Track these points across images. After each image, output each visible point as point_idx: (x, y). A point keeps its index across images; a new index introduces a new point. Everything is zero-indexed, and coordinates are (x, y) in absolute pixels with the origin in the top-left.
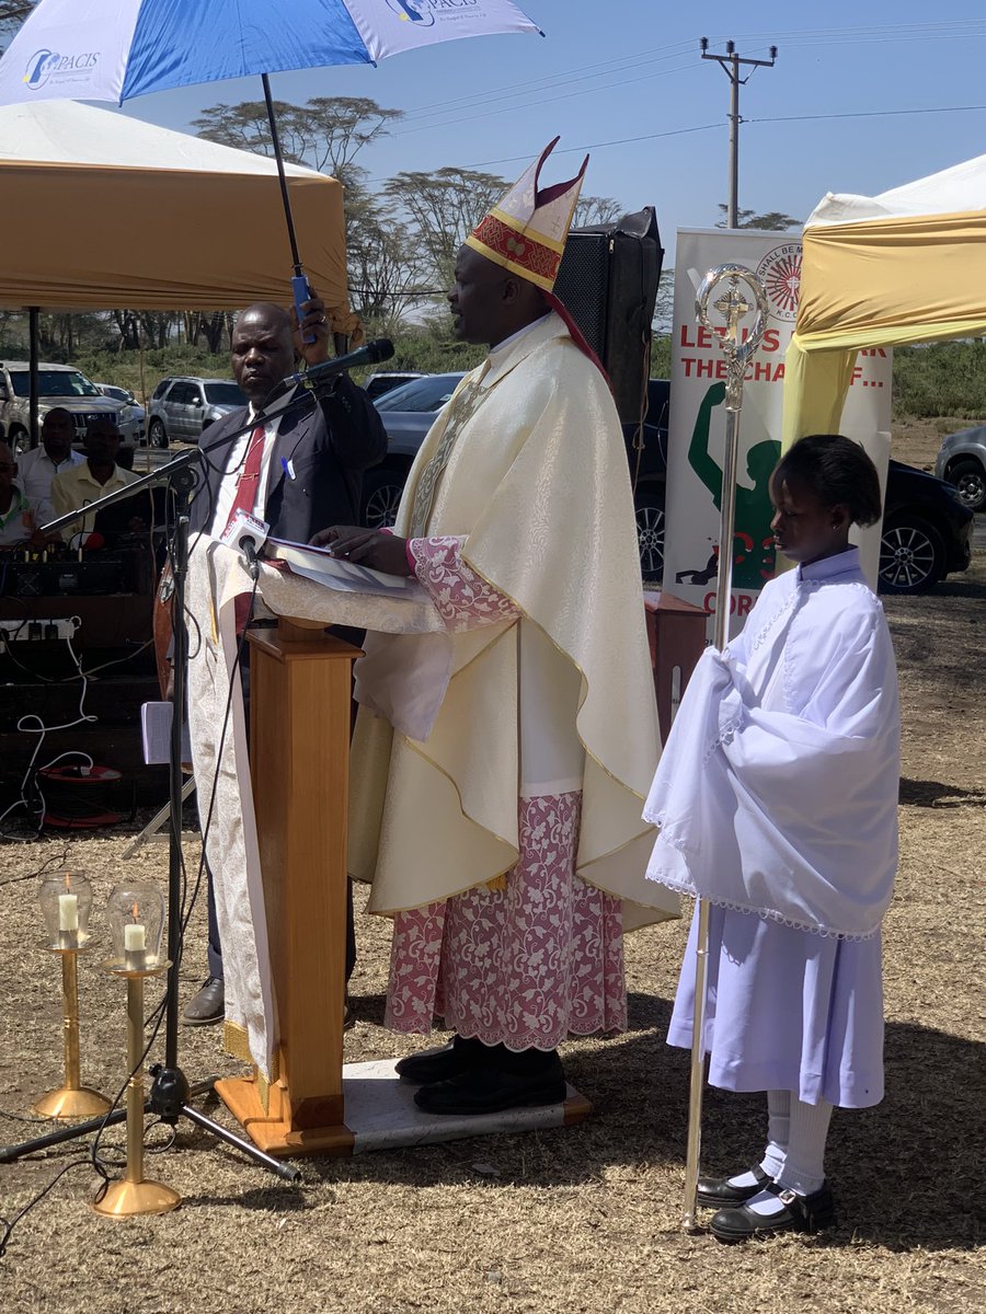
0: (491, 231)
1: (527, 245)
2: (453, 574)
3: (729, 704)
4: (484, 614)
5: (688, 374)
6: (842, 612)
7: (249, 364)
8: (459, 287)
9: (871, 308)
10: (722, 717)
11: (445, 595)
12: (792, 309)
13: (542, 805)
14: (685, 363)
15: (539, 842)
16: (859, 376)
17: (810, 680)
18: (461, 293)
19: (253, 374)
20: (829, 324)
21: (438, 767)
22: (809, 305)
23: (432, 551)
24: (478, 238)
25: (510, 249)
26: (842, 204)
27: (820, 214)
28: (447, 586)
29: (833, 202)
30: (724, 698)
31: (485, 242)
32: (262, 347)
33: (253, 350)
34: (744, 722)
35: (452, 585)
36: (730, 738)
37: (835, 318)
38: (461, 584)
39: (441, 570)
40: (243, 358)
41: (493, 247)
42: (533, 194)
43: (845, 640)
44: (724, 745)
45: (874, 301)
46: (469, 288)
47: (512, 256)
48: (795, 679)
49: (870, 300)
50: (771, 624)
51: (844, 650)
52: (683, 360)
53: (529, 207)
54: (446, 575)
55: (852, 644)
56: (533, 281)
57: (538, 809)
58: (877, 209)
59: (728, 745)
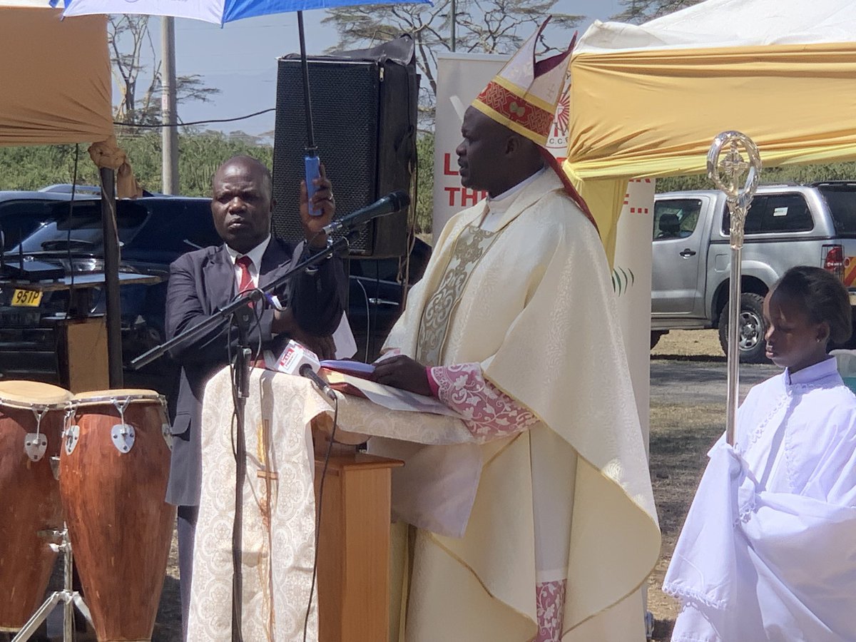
0: (495, 96)
1: (526, 108)
2: (475, 395)
3: (745, 490)
4: (502, 428)
5: (452, 203)
6: (834, 408)
7: (232, 212)
8: (467, 144)
9: (656, 138)
10: (741, 501)
11: (468, 414)
12: (556, 135)
13: (552, 589)
14: (449, 192)
15: (550, 621)
16: (626, 203)
17: (811, 464)
18: (470, 149)
19: (237, 221)
20: (608, 152)
21: (460, 560)
22: (584, 132)
23: (454, 376)
24: (484, 101)
25: (511, 111)
26: (612, 32)
27: (588, 42)
28: (470, 406)
29: (602, 30)
30: (741, 486)
31: (490, 105)
32: (244, 196)
33: (236, 199)
34: (757, 505)
35: (475, 405)
36: (748, 518)
37: (616, 146)
38: (481, 405)
39: (464, 392)
40: (226, 205)
41: (497, 109)
42: (532, 66)
43: (840, 431)
44: (742, 523)
45: (658, 130)
46: (476, 145)
47: (514, 117)
48: (796, 464)
49: (655, 129)
50: (766, 421)
51: (839, 438)
52: (446, 189)
53: (529, 76)
54: (469, 396)
55: (845, 434)
56: (531, 138)
57: (548, 592)
58: (649, 38)
59: (746, 523)
